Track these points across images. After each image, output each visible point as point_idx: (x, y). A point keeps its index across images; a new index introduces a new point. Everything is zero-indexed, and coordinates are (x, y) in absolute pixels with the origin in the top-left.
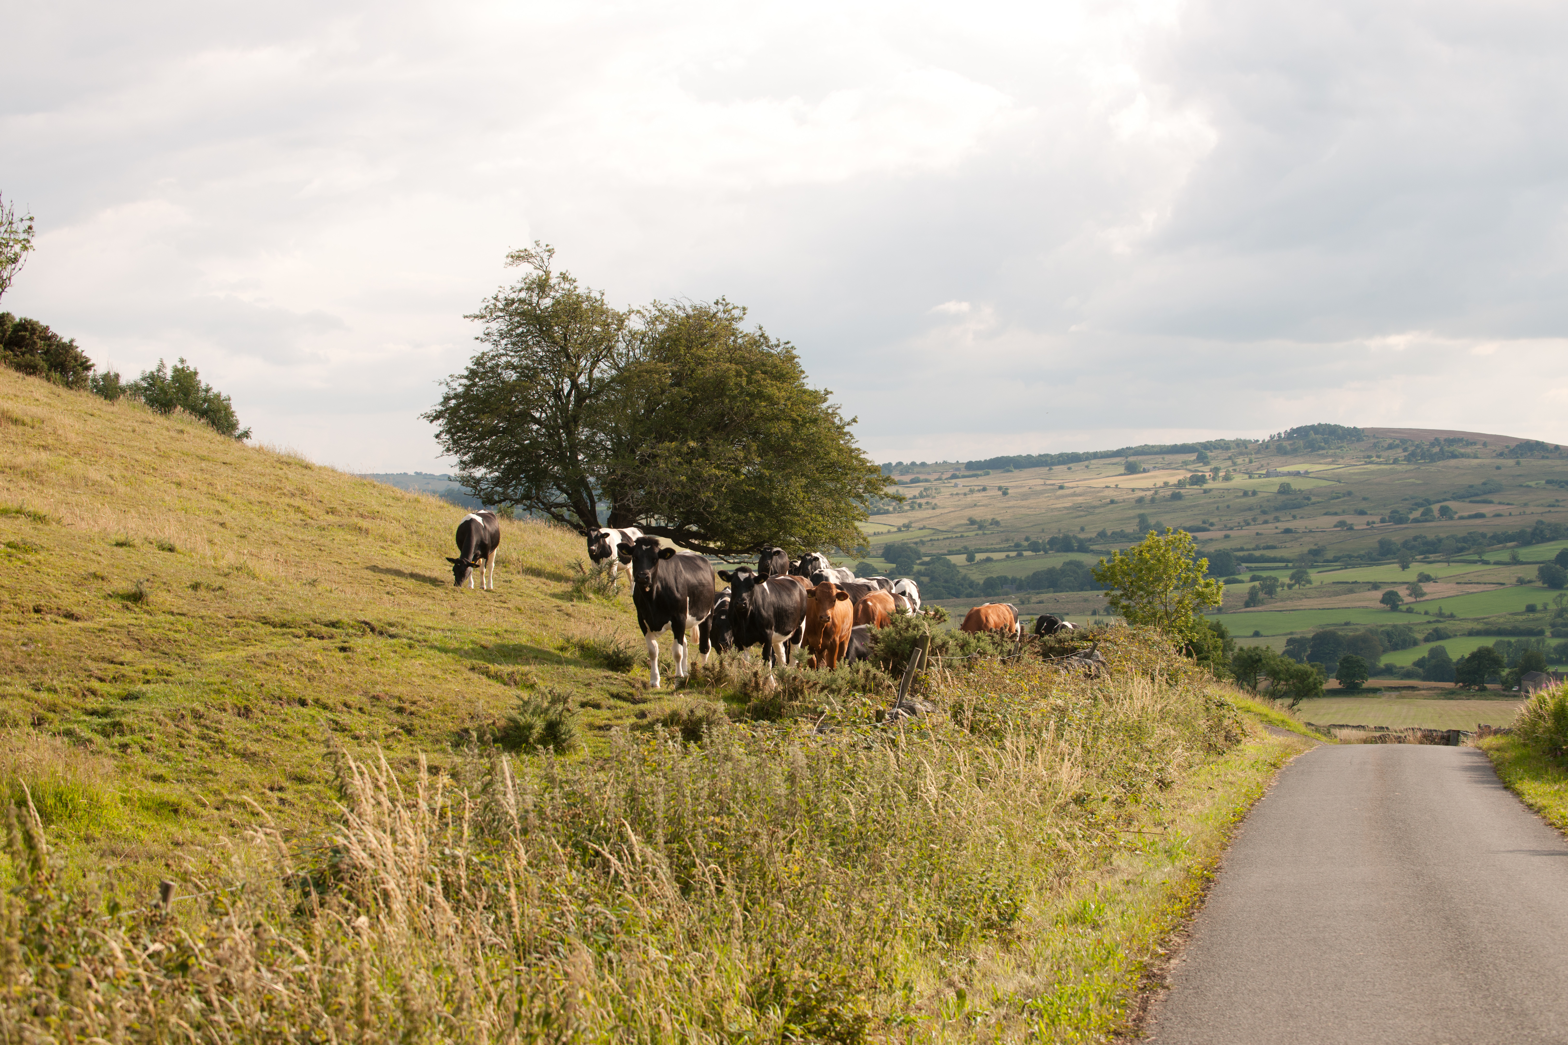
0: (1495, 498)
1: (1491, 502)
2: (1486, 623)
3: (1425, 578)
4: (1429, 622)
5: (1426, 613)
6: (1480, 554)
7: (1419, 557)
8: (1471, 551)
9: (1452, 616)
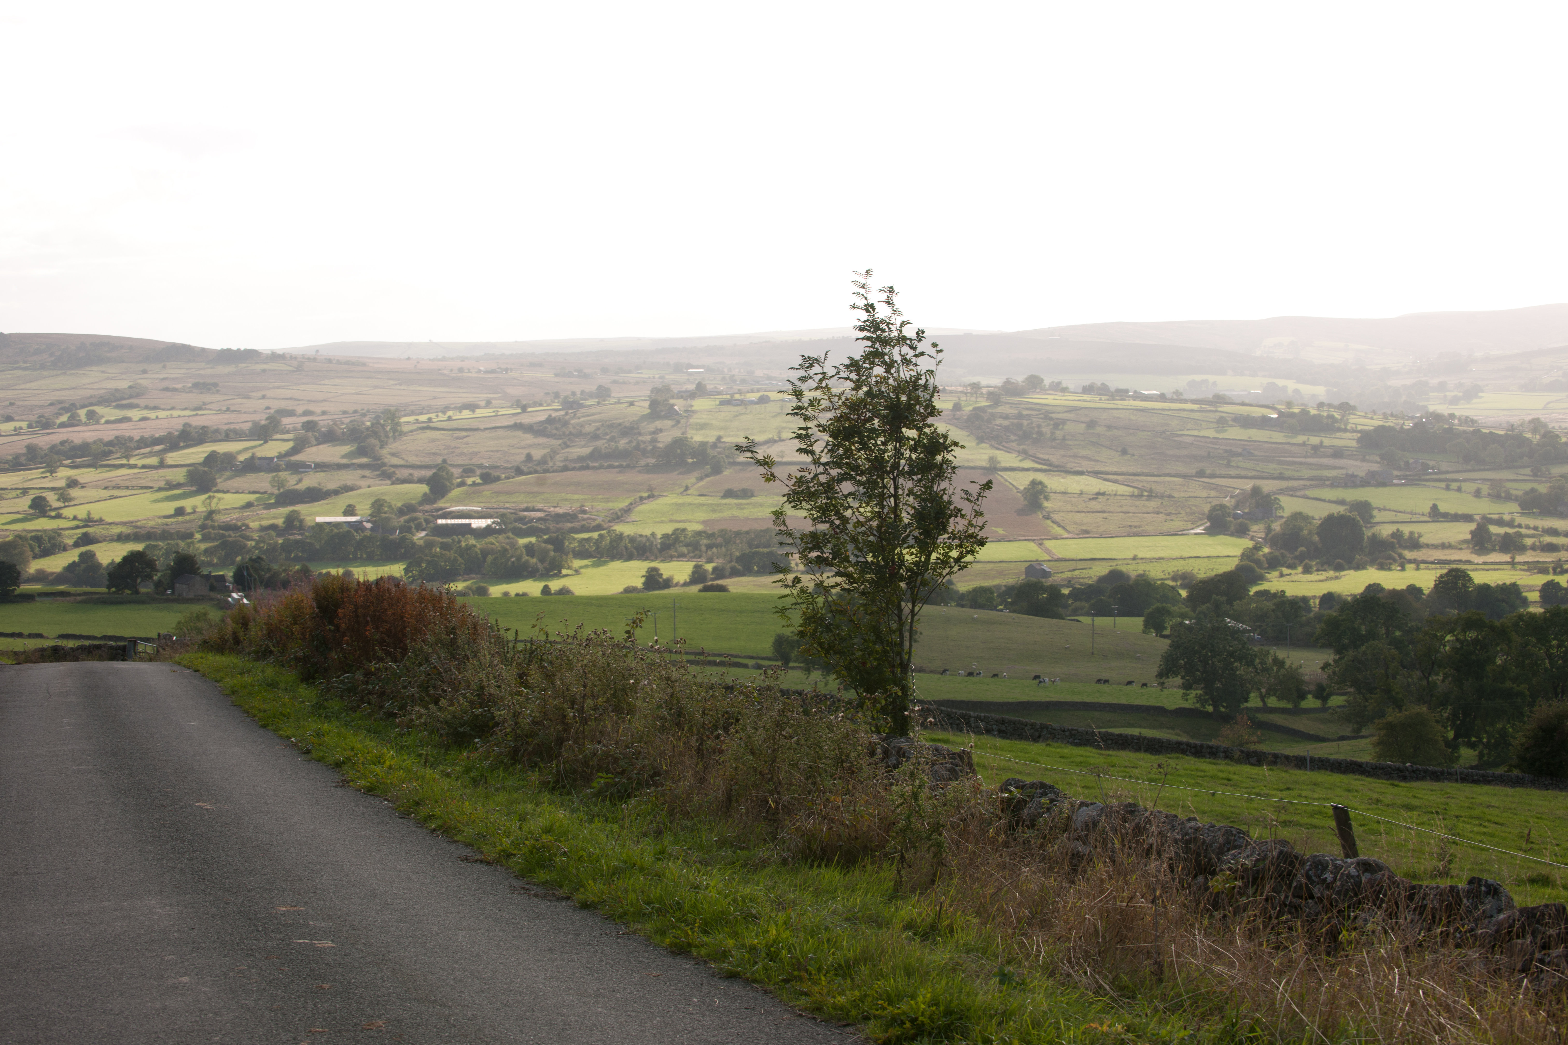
0: (141, 402)
1: (136, 406)
2: (137, 527)
3: (73, 483)
4: (78, 527)
5: (75, 518)
6: (127, 457)
7: (67, 462)
8: (118, 455)
9: (101, 520)
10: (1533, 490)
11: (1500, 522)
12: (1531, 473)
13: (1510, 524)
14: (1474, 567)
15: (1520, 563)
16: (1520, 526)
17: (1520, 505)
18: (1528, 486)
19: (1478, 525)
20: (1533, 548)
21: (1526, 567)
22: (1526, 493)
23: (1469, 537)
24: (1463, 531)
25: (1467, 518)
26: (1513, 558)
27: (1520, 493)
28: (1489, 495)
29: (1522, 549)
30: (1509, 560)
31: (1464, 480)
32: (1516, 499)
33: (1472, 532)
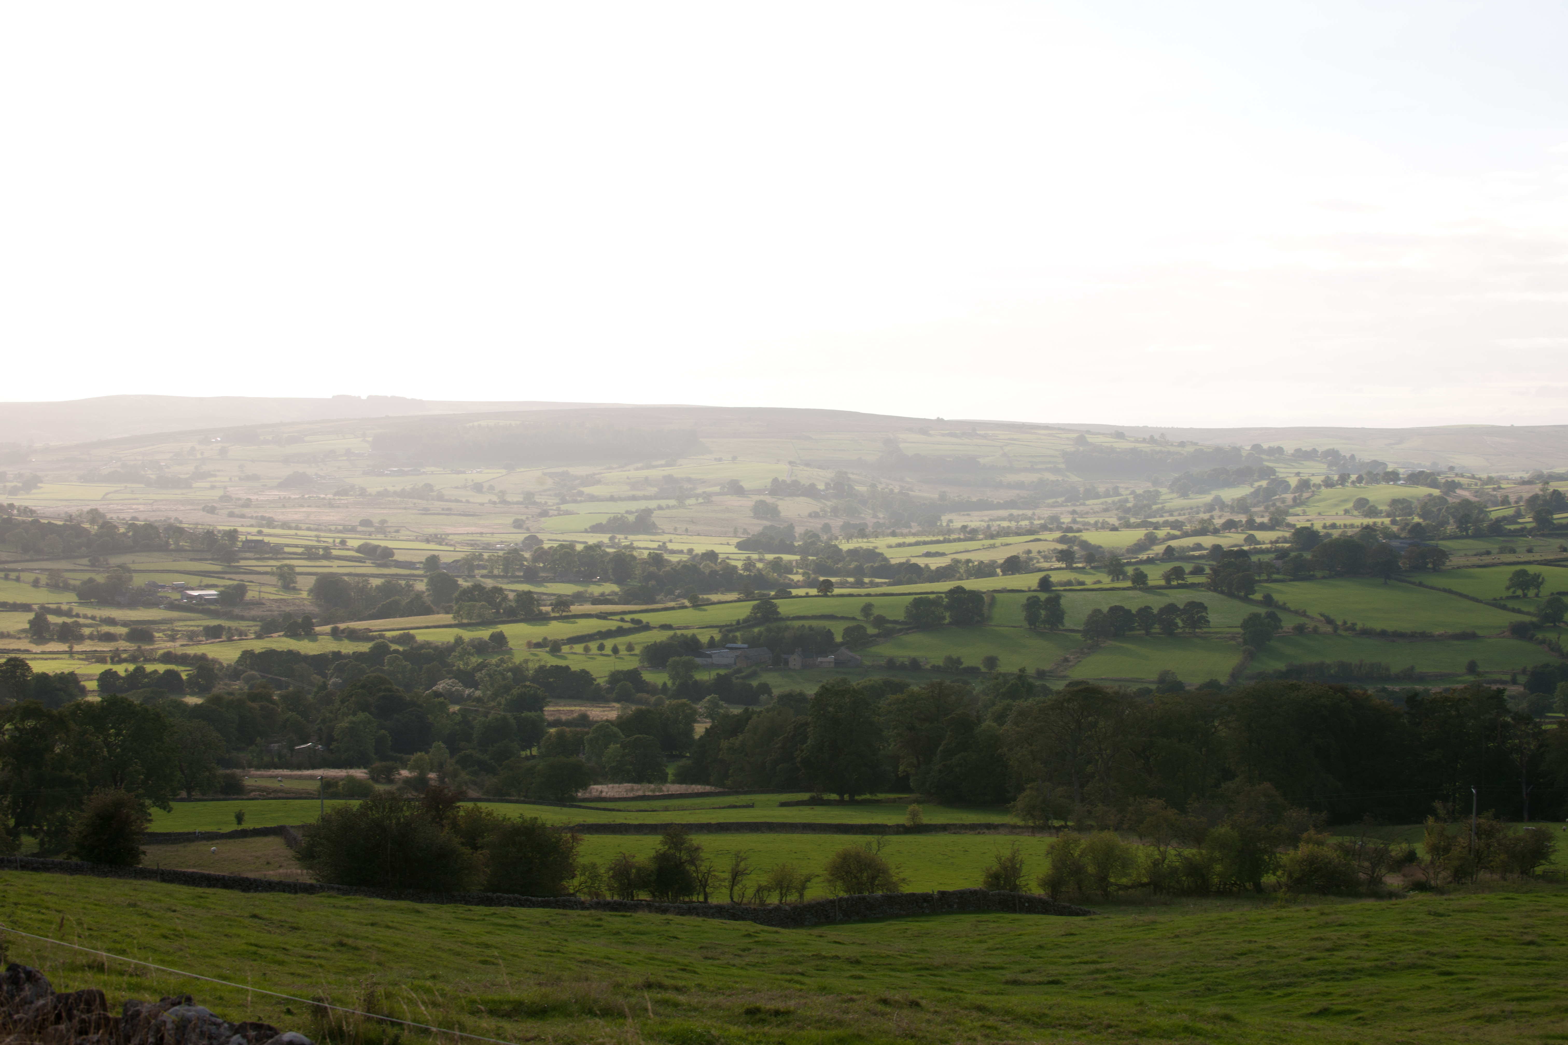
10: (91, 580)
11: (58, 612)
12: (89, 563)
13: (68, 613)
14: (32, 656)
15: (78, 653)
16: (78, 616)
17: (78, 595)
18: (86, 576)
19: (36, 614)
20: (91, 637)
21: (83, 656)
22: (84, 583)
23: (27, 626)
24: (21, 621)
25: (25, 608)
26: (71, 647)
27: (78, 583)
28: (47, 584)
29: (80, 638)
30: (67, 649)
31: (23, 570)
32: (74, 589)
33: (30, 622)
